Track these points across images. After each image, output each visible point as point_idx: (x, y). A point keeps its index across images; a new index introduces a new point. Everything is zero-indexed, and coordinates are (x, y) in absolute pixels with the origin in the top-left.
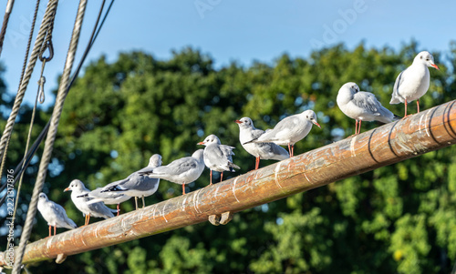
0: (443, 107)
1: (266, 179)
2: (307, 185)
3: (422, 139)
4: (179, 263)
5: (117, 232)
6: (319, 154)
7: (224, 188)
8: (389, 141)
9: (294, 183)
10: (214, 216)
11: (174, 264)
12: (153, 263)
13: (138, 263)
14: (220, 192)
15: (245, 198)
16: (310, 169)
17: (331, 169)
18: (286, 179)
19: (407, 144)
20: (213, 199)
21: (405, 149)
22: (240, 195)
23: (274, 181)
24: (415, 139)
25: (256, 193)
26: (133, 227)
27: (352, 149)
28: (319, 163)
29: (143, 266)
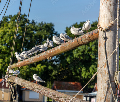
0: (91, 32)
1: (57, 49)
2: (66, 50)
3: (87, 39)
4: (93, 71)
5: (30, 61)
6: (68, 43)
7: (50, 51)
8: (81, 39)
9: (63, 50)
10: (48, 58)
11: (92, 71)
12: (87, 71)
13: (84, 71)
14: (49, 52)
15: (54, 53)
16: (66, 46)
17: (70, 46)
18: (61, 49)
19: (84, 40)
20: (48, 53)
21: (84, 42)
22: (53, 52)
23: (59, 49)
24: (86, 39)
25: (56, 52)
26: (33, 60)
27: (74, 42)
28: (68, 45)
29: (85, 71)
